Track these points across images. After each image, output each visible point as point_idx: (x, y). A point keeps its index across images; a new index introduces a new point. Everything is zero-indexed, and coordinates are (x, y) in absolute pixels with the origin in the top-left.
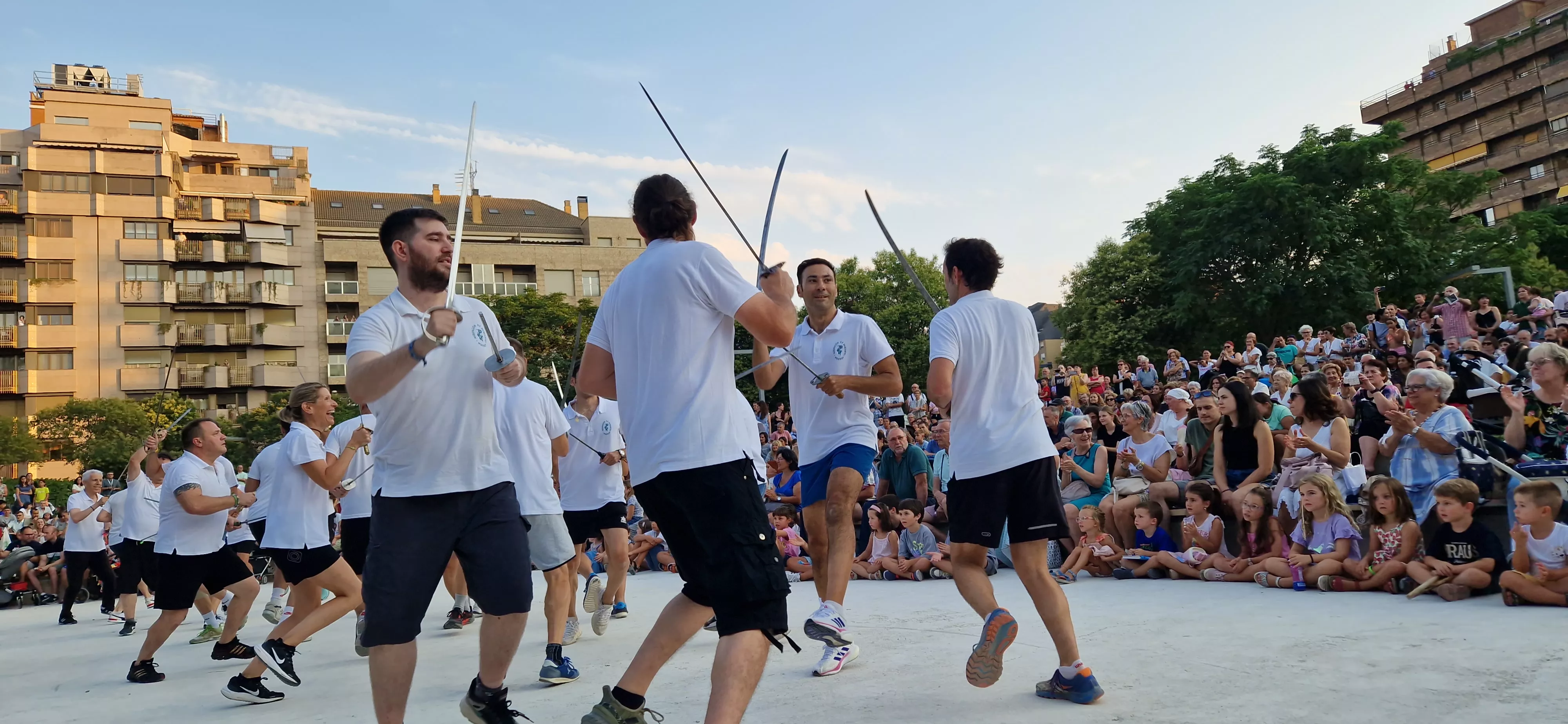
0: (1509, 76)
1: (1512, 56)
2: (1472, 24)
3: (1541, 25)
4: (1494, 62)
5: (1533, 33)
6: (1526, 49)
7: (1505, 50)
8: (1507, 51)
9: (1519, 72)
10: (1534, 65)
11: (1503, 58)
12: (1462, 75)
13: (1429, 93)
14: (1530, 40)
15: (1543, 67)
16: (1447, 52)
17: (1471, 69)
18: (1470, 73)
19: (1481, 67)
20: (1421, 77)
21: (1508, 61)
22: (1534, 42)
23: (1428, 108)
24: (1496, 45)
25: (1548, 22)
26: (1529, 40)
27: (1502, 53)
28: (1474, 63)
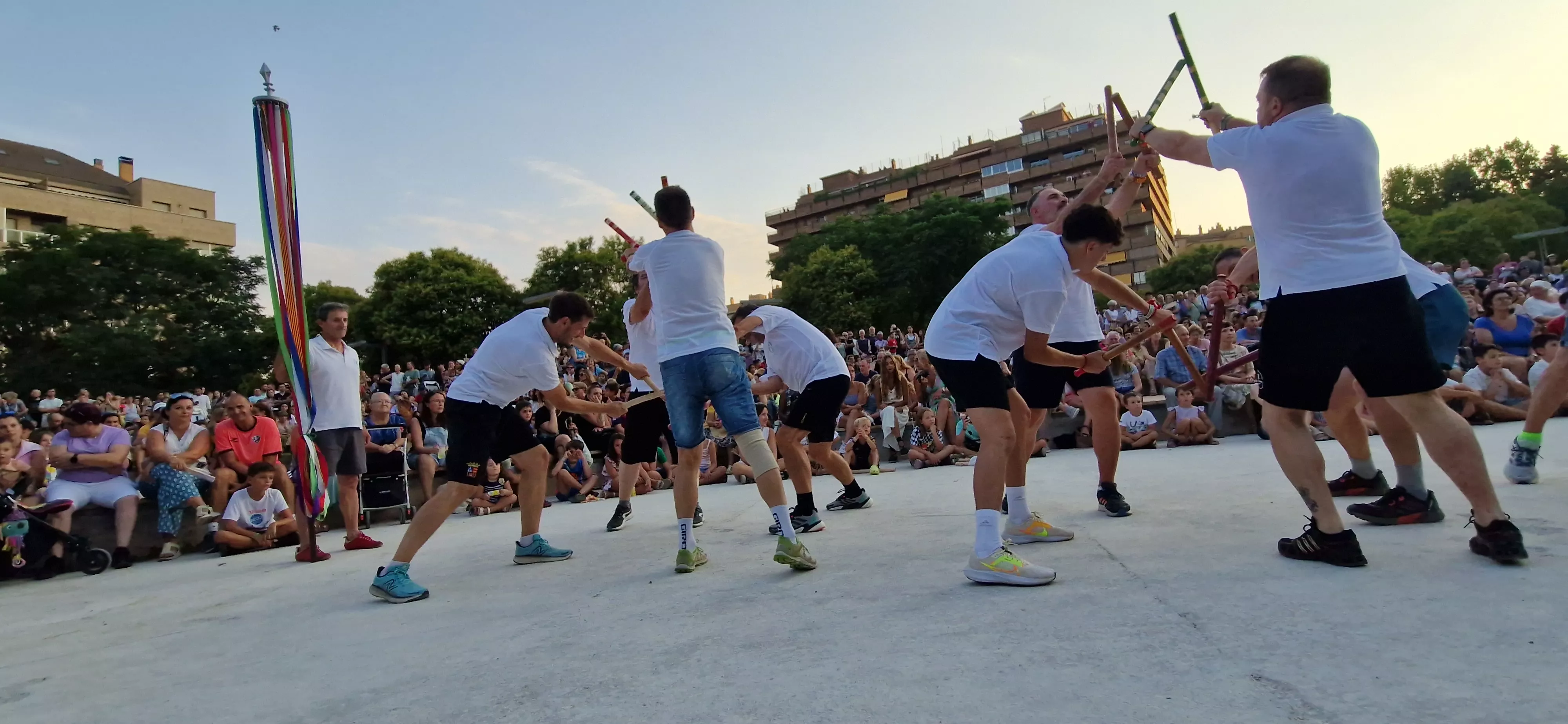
0: (845, 212)
1: (849, 201)
2: (823, 179)
3: (862, 187)
4: (839, 203)
5: (860, 190)
6: (855, 198)
7: (845, 197)
9: (850, 211)
10: (858, 208)
11: (843, 200)
12: (821, 207)
13: (804, 214)
14: (857, 194)
15: (863, 210)
16: (806, 193)
17: (827, 204)
18: (826, 207)
19: (832, 205)
20: (795, 206)
21: (846, 204)
22: (860, 195)
23: (801, 223)
24: (840, 193)
25: (867, 185)
27: (843, 198)
28: (829, 202)
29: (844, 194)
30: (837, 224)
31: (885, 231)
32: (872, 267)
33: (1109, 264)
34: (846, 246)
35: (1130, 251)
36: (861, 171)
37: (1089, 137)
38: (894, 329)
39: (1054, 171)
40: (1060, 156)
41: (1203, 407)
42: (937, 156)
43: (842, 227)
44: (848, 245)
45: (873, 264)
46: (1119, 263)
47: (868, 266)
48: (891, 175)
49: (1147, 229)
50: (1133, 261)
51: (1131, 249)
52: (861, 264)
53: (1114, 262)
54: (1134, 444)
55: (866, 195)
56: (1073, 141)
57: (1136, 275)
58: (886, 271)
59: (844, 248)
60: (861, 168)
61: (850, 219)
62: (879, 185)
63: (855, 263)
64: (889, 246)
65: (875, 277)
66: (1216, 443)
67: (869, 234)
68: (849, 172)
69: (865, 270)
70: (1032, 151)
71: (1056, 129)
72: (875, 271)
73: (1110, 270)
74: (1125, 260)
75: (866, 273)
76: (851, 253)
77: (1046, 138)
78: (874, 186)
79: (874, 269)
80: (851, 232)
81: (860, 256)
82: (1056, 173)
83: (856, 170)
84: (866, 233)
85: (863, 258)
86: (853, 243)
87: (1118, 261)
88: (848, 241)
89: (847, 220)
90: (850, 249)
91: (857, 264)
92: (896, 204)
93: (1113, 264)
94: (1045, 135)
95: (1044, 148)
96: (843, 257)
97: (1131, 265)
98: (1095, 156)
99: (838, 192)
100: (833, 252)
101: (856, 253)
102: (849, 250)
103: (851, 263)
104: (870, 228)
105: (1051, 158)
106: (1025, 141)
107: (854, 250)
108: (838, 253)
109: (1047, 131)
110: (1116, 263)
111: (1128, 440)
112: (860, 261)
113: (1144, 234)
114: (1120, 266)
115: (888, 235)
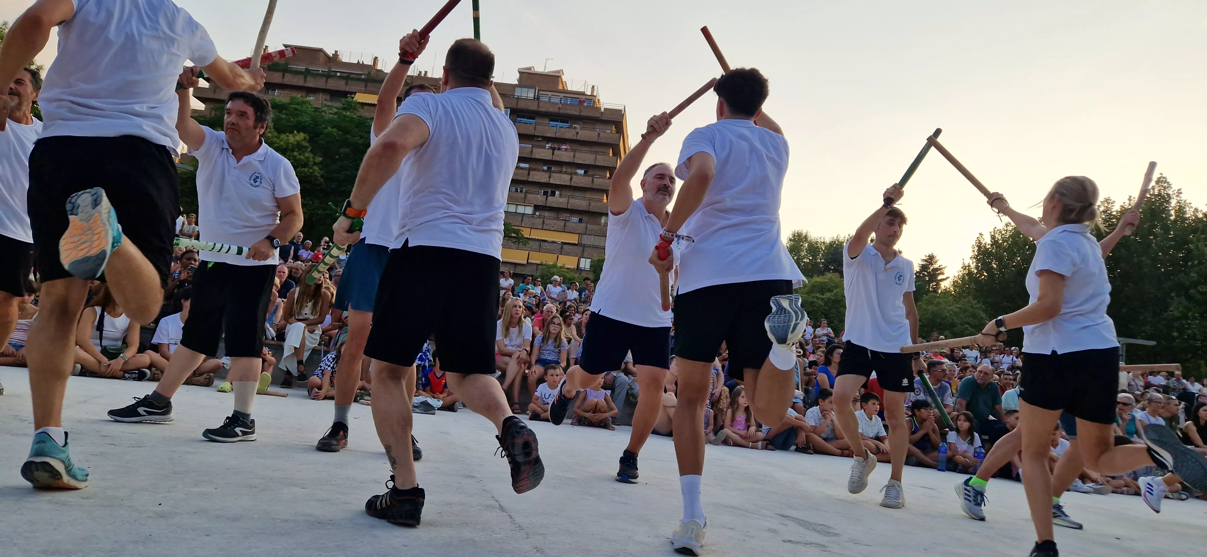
0: (304, 94)
1: (311, 83)
3: (333, 74)
4: (299, 81)
5: (328, 76)
6: (320, 83)
7: (308, 77)
8: (309, 78)
9: (310, 95)
10: (321, 96)
11: (305, 81)
15: (326, 100)
17: (283, 77)
18: (281, 80)
19: (289, 79)
21: (307, 85)
22: (326, 82)
24: (304, 70)
25: (338, 74)
26: (324, 79)
27: (305, 78)
28: (287, 75)
29: (307, 73)
30: (289, 104)
31: (346, 131)
32: (320, 166)
33: (562, 243)
34: (295, 132)
35: (584, 235)
36: (336, 54)
37: (577, 113)
38: (326, 242)
39: (536, 134)
40: (546, 121)
41: (610, 391)
42: (426, 72)
43: (296, 109)
44: (298, 132)
45: (321, 163)
46: (572, 244)
47: (315, 164)
48: (369, 73)
49: (603, 220)
50: (584, 246)
51: (585, 234)
52: (308, 158)
53: (567, 241)
54: (543, 415)
55: (332, 84)
56: (562, 111)
57: (583, 260)
58: (336, 175)
59: (291, 132)
60: (336, 52)
61: (309, 103)
62: (352, 79)
63: (300, 154)
64: (347, 150)
65: (320, 179)
66: (613, 429)
67: (326, 128)
68: (320, 51)
69: (310, 166)
70: (522, 105)
71: (550, 94)
72: (322, 172)
73: (562, 248)
74: (577, 242)
75: (311, 171)
76: (298, 142)
77: (538, 99)
78: (347, 78)
79: (320, 169)
80: (306, 119)
81: (309, 150)
82: (538, 137)
83: (330, 52)
84: (323, 126)
85: (311, 151)
86: (305, 133)
87: (571, 242)
88: (301, 128)
89: (304, 102)
90: (301, 137)
91: (302, 157)
92: (366, 107)
93: (566, 243)
94: (537, 96)
95: (533, 107)
96: (287, 144)
97: (581, 249)
98: (577, 133)
99: (302, 68)
100: (276, 134)
101: (305, 144)
102: (297, 138)
103: (295, 153)
104: (330, 121)
105: (537, 120)
106: (518, 93)
107: (305, 139)
108: (283, 136)
109: (541, 92)
110: (569, 244)
111: (539, 410)
112: (307, 155)
113: (599, 224)
114: (572, 247)
115: (349, 136)
